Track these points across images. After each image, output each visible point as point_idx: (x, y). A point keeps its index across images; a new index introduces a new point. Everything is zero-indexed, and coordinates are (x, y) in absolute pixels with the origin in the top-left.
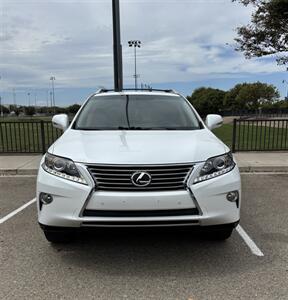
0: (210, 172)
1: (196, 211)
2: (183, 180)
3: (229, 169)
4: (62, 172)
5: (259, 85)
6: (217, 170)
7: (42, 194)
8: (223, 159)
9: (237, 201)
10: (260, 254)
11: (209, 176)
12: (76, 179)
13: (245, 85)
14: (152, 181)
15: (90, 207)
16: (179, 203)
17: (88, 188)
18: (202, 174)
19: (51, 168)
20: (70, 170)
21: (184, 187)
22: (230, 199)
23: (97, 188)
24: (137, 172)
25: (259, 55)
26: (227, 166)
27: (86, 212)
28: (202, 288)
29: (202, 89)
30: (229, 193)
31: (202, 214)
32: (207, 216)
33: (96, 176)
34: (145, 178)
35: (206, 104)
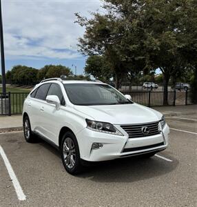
2: (158, 129)
5: (61, 67)
7: (94, 144)
10: (171, 161)
13: (51, 66)
29: (19, 67)
31: (166, 144)
33: (126, 130)
35: (24, 77)
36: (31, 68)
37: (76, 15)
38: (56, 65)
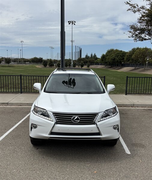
0: (106, 116)
1: (99, 134)
2: (94, 120)
3: (114, 115)
4: (41, 114)
5: (146, 49)
6: (109, 115)
7: (32, 124)
8: (112, 110)
9: (118, 129)
10: (129, 153)
11: (105, 118)
12: (48, 118)
13: (138, 48)
14: (81, 121)
15: (53, 131)
16: (92, 130)
17: (53, 123)
18: (102, 117)
19: (36, 112)
20: (45, 114)
21: (94, 123)
22: (115, 128)
23: (57, 123)
24: (74, 116)
25: (142, 40)
26: (114, 113)
27: (52, 133)
28: (101, 167)
29: (112, 51)
30: (115, 126)
31: (102, 135)
32: (104, 136)
33: (56, 117)
34: (77, 119)
35: (114, 59)
36: (121, 51)
37: (128, 3)
38: (142, 48)
